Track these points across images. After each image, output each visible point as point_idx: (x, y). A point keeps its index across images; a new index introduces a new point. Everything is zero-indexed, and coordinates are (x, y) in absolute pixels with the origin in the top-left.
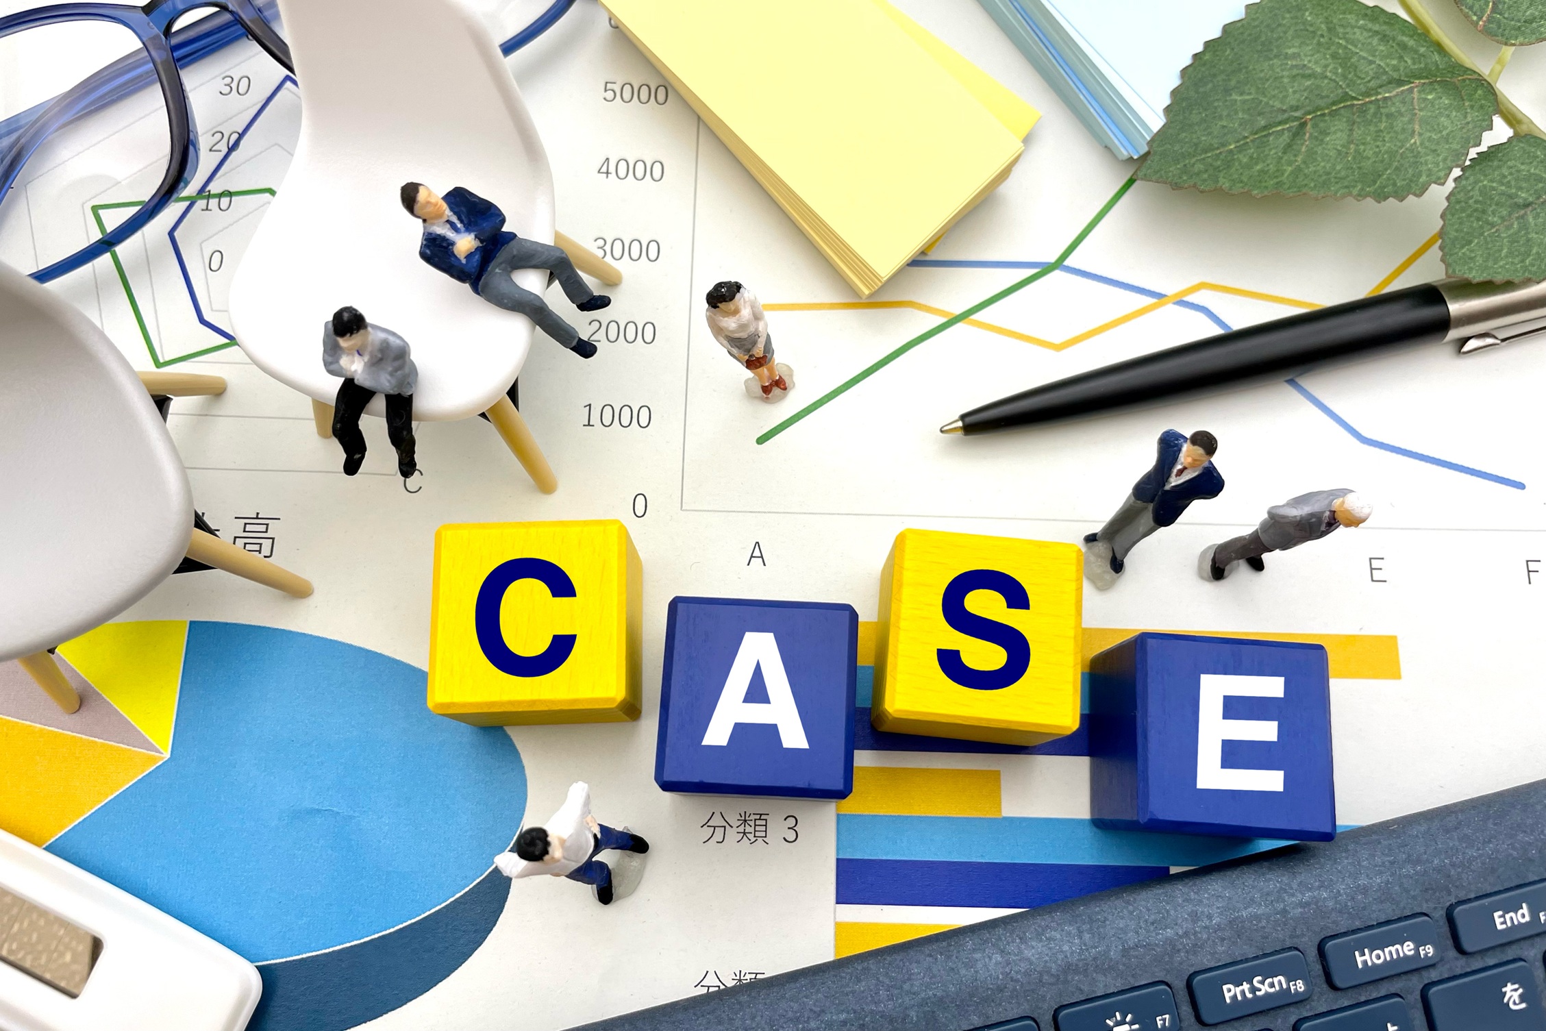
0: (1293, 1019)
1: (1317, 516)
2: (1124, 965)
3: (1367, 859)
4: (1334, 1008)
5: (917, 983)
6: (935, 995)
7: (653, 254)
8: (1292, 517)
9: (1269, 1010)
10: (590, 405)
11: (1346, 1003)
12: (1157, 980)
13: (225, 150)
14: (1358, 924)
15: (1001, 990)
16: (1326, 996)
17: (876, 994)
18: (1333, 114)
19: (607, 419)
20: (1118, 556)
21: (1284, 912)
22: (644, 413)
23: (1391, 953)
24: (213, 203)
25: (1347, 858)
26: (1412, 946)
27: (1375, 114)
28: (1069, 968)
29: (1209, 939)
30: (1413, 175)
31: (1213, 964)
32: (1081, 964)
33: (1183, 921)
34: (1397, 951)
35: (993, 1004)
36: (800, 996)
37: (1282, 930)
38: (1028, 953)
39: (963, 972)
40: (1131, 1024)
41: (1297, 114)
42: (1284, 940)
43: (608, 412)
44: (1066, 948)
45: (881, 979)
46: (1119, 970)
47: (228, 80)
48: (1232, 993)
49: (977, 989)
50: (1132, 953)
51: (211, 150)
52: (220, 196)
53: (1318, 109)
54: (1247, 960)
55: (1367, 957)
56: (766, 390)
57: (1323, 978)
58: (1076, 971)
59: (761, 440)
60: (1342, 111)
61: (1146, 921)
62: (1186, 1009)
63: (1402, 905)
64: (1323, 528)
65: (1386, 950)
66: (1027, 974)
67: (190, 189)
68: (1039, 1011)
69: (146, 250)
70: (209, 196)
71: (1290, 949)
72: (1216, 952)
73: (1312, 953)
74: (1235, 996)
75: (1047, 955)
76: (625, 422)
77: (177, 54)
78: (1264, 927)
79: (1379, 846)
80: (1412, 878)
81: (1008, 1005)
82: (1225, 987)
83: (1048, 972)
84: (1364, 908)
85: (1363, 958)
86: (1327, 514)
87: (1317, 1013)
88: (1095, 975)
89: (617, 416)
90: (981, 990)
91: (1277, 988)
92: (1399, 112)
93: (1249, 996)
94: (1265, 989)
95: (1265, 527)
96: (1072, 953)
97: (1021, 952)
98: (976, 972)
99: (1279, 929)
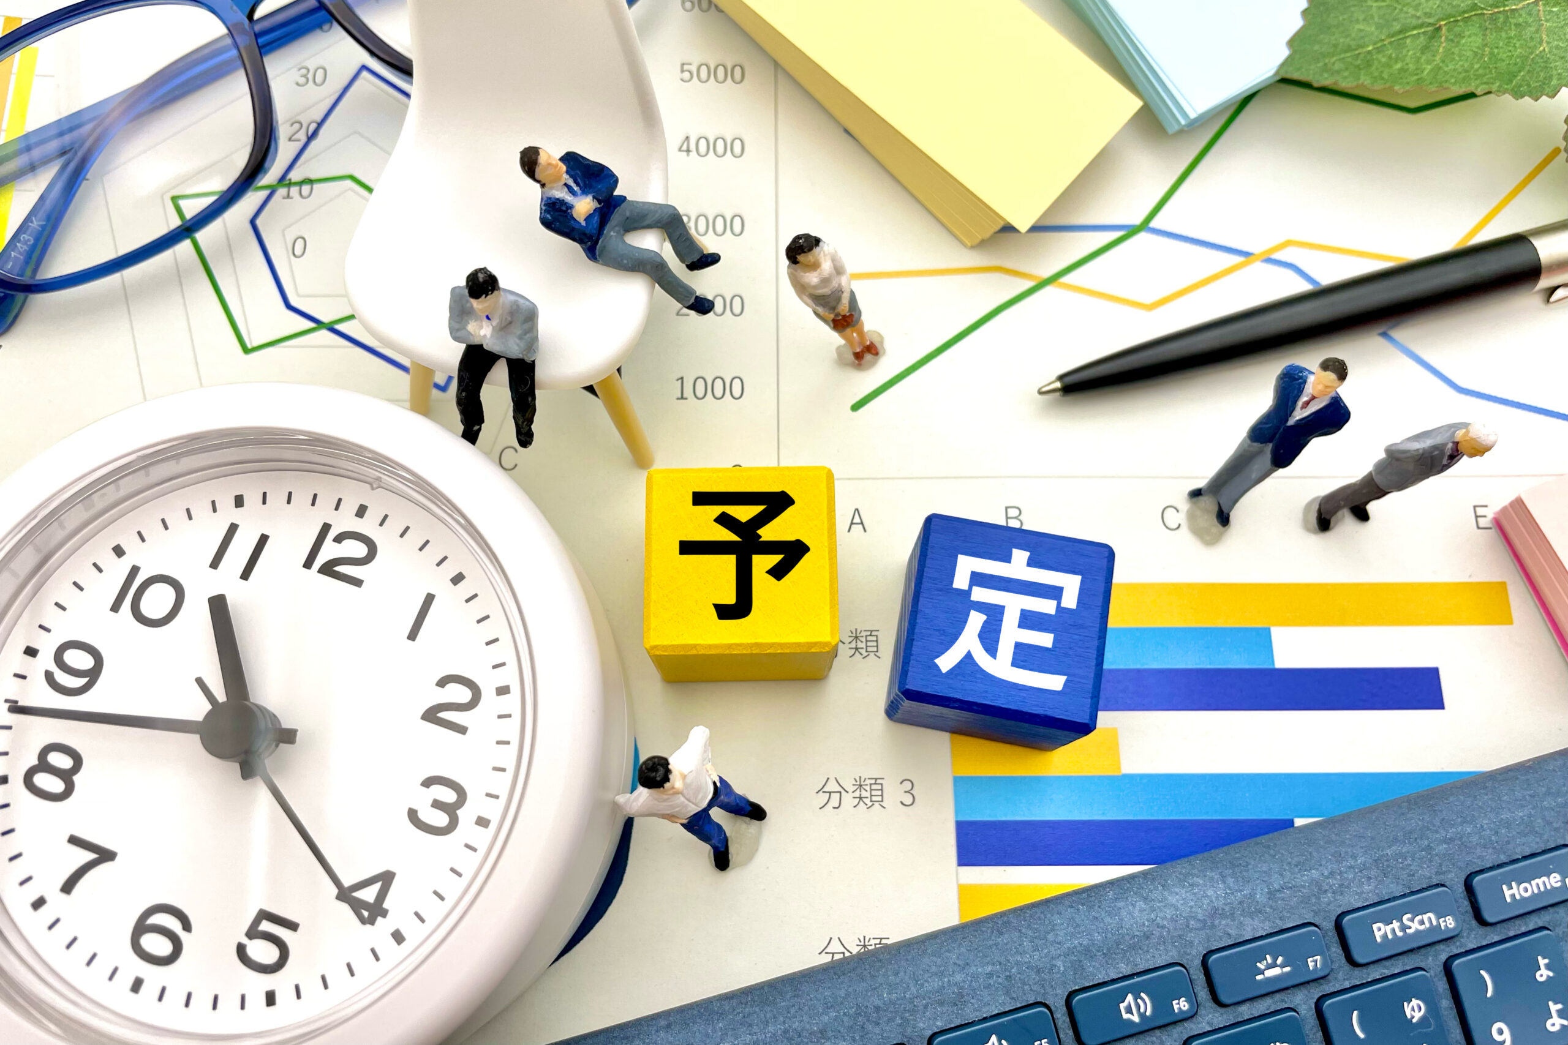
0: (1443, 957)
1: (1439, 448)
2: (1271, 907)
3: (1506, 794)
4: (1484, 944)
5: (1062, 933)
6: (1081, 944)
7: (737, 228)
8: (1415, 451)
9: (1420, 948)
10: (682, 378)
11: (1496, 939)
12: (1306, 921)
13: (304, 139)
14: (1503, 858)
15: (1147, 937)
16: (1474, 933)
17: (1020, 945)
18: (1466, 20)
19: (700, 392)
20: (1225, 511)
21: (1429, 848)
22: (737, 384)
23: (1538, 885)
24: (294, 190)
25: (1487, 795)
26: (1558, 877)
27: (1505, 22)
28: (1215, 913)
29: (1354, 878)
30: (1545, 78)
31: (1360, 905)
32: (1227, 908)
33: (1327, 862)
34: (1544, 883)
35: (1140, 952)
36: (942, 951)
37: (1428, 867)
38: (1172, 899)
39: (1108, 920)
40: (1283, 966)
41: (1431, 21)
42: (1430, 878)
43: (700, 384)
44: (1210, 893)
45: (1023, 931)
46: (1266, 913)
47: (304, 71)
48: (1382, 932)
49: (1123, 937)
50: (1279, 895)
51: (290, 140)
52: (301, 183)
53: (1450, 16)
54: (1395, 899)
55: (1515, 891)
56: (858, 356)
57: (1471, 914)
58: (1223, 916)
59: (856, 407)
60: (1474, 18)
61: (1289, 863)
62: (1336, 950)
63: (1545, 837)
64: (1445, 462)
65: (1534, 883)
66: (1173, 920)
67: (270, 177)
68: (1188, 957)
69: (228, 238)
70: (290, 184)
71: (1437, 885)
72: (1362, 892)
73: (1460, 889)
74: (1386, 934)
75: (1192, 900)
76: (718, 393)
77: (261, 41)
78: (1410, 865)
79: (1517, 781)
80: (1553, 810)
81: (1155, 952)
82: (1375, 926)
83: (1194, 918)
84: (1508, 842)
85: (1511, 892)
86: (1450, 445)
87: (1468, 949)
88: (1242, 919)
89: (709, 388)
90: (1127, 937)
91: (1427, 925)
92: (1526, 22)
93: (1400, 934)
94: (1415, 926)
95: (1381, 467)
96: (1217, 898)
97: (1164, 899)
98: (1122, 920)
99: (1425, 866)
